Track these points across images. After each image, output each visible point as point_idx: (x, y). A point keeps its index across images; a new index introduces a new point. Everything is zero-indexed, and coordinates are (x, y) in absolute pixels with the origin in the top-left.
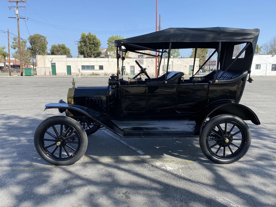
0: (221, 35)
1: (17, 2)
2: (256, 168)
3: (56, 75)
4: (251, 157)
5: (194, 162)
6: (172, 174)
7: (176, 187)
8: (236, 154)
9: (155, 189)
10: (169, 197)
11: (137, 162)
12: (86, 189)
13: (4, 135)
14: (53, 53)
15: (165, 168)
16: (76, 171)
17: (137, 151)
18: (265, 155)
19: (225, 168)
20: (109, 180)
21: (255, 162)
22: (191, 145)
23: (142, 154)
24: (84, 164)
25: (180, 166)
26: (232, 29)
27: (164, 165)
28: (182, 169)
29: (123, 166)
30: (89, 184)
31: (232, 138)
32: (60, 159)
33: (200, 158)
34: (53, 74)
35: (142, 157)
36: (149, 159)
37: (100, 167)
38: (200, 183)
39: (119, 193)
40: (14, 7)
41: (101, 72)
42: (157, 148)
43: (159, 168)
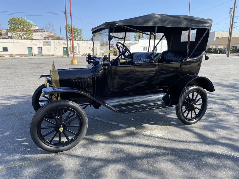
0: (191, 22)
2: (213, 124)
5: (172, 127)
6: (167, 139)
7: (180, 149)
8: (199, 116)
9: (167, 154)
10: (183, 158)
11: (129, 135)
12: (111, 168)
15: (156, 136)
16: (83, 154)
17: (119, 125)
19: (195, 127)
20: (121, 155)
22: (155, 113)
23: (126, 127)
25: (165, 132)
27: (153, 133)
29: (121, 140)
30: (108, 163)
32: (60, 145)
33: (172, 122)
35: (128, 129)
36: (136, 130)
37: (101, 145)
38: (192, 142)
39: (143, 165)
41: (5, 53)
42: (133, 119)
43: (152, 137)
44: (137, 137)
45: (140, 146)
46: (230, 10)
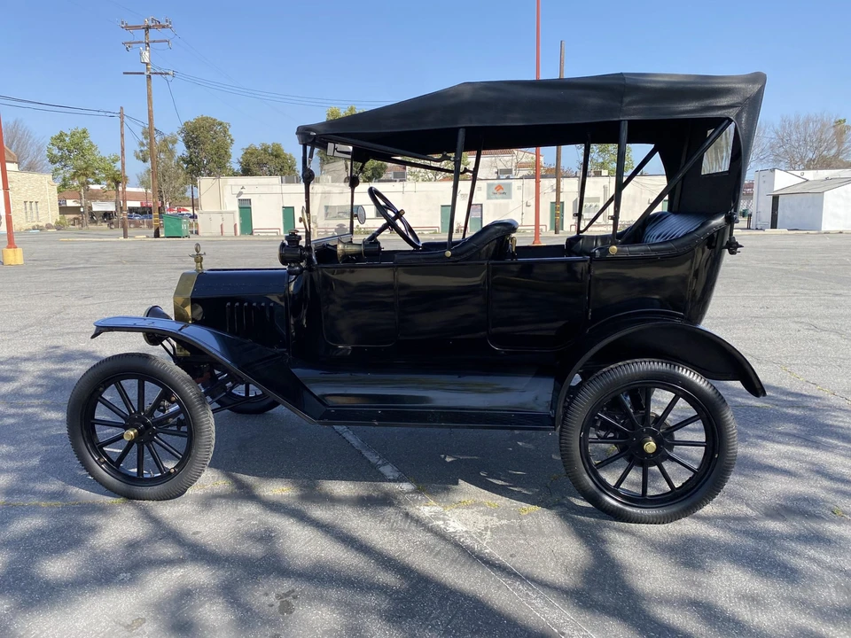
0: (627, 100)
1: (147, 28)
2: (750, 542)
3: (252, 234)
4: (748, 505)
5: (546, 512)
7: (447, 589)
8: (686, 493)
9: (383, 589)
10: (414, 616)
11: (364, 503)
12: (179, 574)
13: (33, 406)
14: (247, 172)
15: (443, 526)
16: (177, 517)
17: (381, 469)
18: (806, 500)
19: (640, 537)
21: (756, 522)
23: (391, 478)
24: (208, 501)
25: (495, 522)
26: (666, 79)
27: (445, 515)
28: (495, 530)
29: (319, 513)
30: (193, 560)
31: (672, 436)
32: (138, 480)
33: (573, 499)
34: (243, 232)
35: (388, 486)
36: (408, 493)
37: (249, 509)
38: (533, 580)
39: (266, 594)
40: (139, 42)
42: (449, 459)
43: (424, 525)
44: (374, 516)
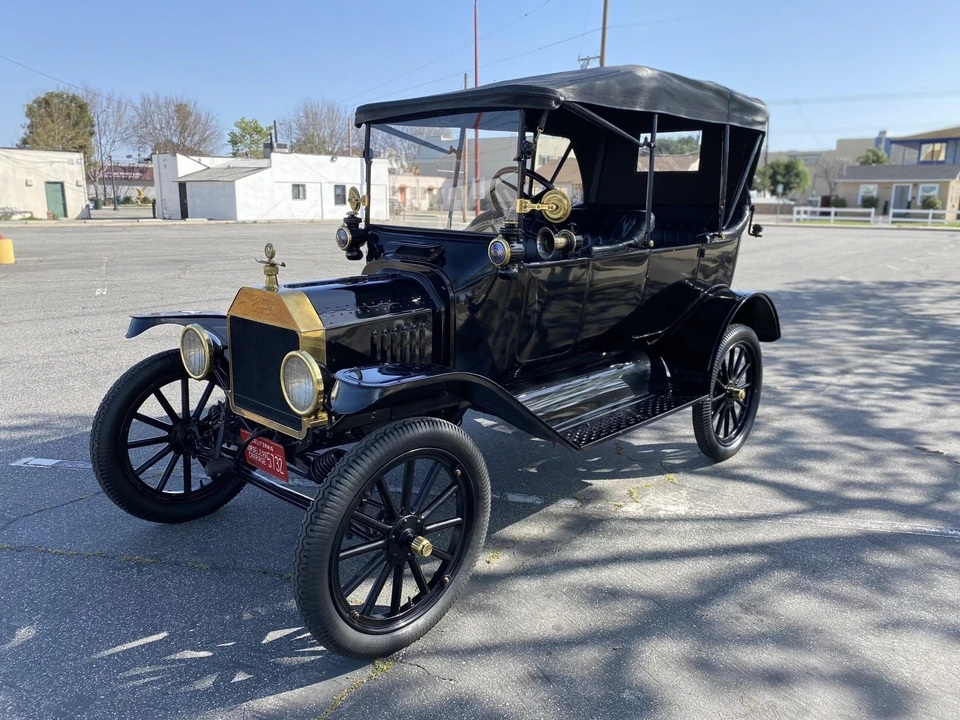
0: (731, 107)
5: (681, 475)
6: (713, 519)
17: (512, 499)
20: (636, 604)
23: (540, 502)
27: (649, 506)
30: (628, 642)
33: (667, 461)
36: (584, 506)
44: (619, 532)
45: (660, 558)
46: (582, 62)
